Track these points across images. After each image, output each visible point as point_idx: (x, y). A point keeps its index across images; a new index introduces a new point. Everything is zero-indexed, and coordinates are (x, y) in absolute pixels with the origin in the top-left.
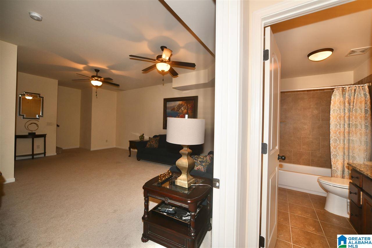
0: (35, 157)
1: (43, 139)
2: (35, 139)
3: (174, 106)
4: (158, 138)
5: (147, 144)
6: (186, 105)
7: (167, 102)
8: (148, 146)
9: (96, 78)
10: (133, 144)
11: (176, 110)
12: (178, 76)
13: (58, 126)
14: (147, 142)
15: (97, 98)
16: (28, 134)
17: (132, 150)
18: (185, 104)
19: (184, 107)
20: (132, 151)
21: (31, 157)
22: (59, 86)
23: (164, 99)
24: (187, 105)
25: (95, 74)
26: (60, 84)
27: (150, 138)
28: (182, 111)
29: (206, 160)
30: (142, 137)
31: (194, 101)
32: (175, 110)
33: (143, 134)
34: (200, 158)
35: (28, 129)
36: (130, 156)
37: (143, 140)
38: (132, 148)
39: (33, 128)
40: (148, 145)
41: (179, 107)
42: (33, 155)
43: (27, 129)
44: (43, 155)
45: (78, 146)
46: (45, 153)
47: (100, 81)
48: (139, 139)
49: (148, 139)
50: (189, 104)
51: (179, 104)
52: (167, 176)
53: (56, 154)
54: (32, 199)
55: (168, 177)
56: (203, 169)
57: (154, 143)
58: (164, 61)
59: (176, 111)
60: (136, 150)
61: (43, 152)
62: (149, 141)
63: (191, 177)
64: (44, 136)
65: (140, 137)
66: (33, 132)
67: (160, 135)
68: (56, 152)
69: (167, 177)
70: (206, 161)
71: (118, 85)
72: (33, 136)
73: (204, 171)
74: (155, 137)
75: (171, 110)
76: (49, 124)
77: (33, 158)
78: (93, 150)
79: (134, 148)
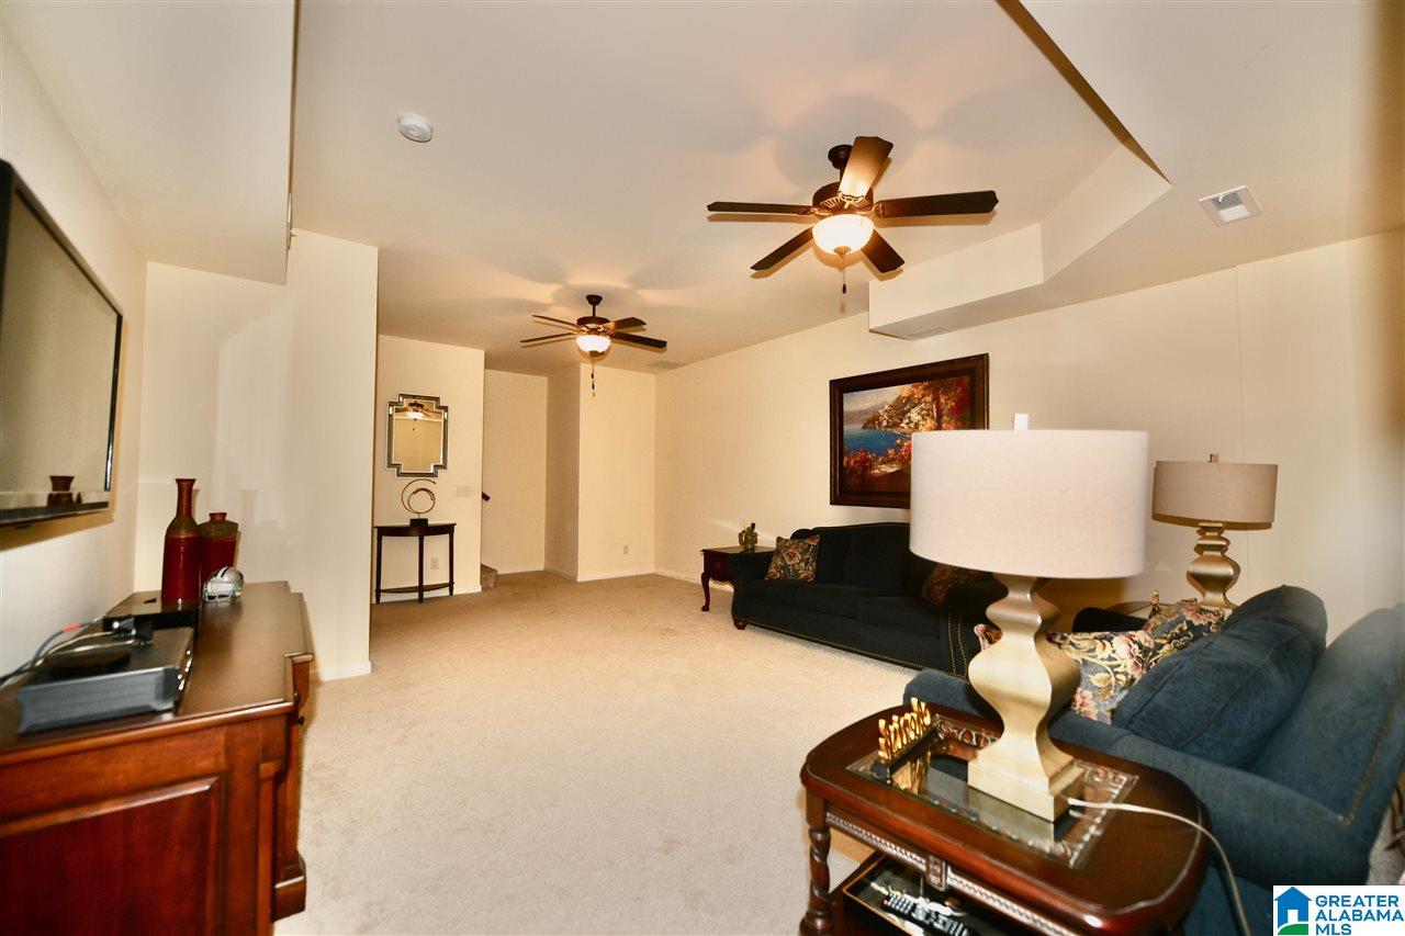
0: (427, 595)
1: (446, 537)
2: (426, 538)
3: (875, 408)
4: (814, 543)
5: (773, 565)
6: (929, 399)
7: (845, 395)
8: (773, 570)
9: (592, 326)
10: (717, 565)
11: (885, 423)
12: (901, 271)
13: (485, 497)
14: (768, 557)
15: (594, 395)
16: (408, 523)
17: (712, 584)
18: (923, 396)
19: (922, 409)
20: (715, 590)
21: (415, 596)
22: (488, 371)
23: (831, 382)
24: (936, 399)
25: (587, 311)
26: (491, 362)
27: (779, 539)
28: (912, 425)
29: (1110, 659)
30: (749, 535)
31: (967, 379)
32: (880, 424)
33: (753, 525)
34: (1072, 644)
35: (410, 509)
36: (706, 608)
37: (753, 549)
38: (715, 579)
39: (421, 505)
40: (777, 568)
41: (900, 409)
42: (421, 589)
43: (406, 505)
44: (445, 592)
45: (538, 565)
46: (451, 585)
47: (604, 333)
48: (738, 545)
49: (773, 546)
50: (945, 393)
51: (899, 399)
52: (915, 731)
53: (479, 589)
54: (407, 743)
55: (916, 734)
56: (1093, 704)
57: (797, 560)
58: (846, 207)
59: (887, 427)
60: (728, 588)
61: (447, 581)
62: (777, 552)
63: (1065, 758)
64: (448, 529)
65: (740, 535)
66: (422, 517)
67: (818, 531)
68: (481, 584)
69: (912, 736)
70: (1112, 667)
71: (659, 345)
72: (421, 528)
73: (1099, 715)
74: (801, 535)
75: (864, 427)
76: (463, 492)
77: (421, 599)
78: (584, 580)
79: (721, 578)
